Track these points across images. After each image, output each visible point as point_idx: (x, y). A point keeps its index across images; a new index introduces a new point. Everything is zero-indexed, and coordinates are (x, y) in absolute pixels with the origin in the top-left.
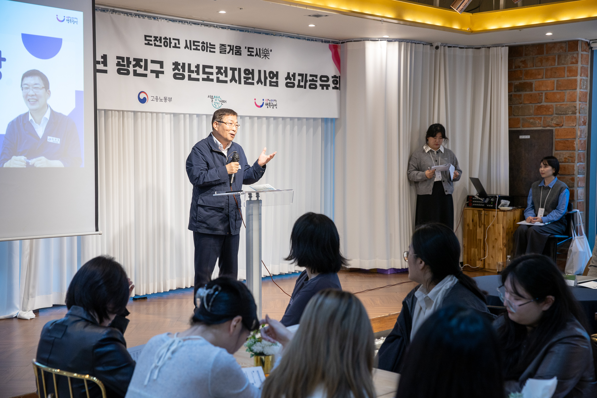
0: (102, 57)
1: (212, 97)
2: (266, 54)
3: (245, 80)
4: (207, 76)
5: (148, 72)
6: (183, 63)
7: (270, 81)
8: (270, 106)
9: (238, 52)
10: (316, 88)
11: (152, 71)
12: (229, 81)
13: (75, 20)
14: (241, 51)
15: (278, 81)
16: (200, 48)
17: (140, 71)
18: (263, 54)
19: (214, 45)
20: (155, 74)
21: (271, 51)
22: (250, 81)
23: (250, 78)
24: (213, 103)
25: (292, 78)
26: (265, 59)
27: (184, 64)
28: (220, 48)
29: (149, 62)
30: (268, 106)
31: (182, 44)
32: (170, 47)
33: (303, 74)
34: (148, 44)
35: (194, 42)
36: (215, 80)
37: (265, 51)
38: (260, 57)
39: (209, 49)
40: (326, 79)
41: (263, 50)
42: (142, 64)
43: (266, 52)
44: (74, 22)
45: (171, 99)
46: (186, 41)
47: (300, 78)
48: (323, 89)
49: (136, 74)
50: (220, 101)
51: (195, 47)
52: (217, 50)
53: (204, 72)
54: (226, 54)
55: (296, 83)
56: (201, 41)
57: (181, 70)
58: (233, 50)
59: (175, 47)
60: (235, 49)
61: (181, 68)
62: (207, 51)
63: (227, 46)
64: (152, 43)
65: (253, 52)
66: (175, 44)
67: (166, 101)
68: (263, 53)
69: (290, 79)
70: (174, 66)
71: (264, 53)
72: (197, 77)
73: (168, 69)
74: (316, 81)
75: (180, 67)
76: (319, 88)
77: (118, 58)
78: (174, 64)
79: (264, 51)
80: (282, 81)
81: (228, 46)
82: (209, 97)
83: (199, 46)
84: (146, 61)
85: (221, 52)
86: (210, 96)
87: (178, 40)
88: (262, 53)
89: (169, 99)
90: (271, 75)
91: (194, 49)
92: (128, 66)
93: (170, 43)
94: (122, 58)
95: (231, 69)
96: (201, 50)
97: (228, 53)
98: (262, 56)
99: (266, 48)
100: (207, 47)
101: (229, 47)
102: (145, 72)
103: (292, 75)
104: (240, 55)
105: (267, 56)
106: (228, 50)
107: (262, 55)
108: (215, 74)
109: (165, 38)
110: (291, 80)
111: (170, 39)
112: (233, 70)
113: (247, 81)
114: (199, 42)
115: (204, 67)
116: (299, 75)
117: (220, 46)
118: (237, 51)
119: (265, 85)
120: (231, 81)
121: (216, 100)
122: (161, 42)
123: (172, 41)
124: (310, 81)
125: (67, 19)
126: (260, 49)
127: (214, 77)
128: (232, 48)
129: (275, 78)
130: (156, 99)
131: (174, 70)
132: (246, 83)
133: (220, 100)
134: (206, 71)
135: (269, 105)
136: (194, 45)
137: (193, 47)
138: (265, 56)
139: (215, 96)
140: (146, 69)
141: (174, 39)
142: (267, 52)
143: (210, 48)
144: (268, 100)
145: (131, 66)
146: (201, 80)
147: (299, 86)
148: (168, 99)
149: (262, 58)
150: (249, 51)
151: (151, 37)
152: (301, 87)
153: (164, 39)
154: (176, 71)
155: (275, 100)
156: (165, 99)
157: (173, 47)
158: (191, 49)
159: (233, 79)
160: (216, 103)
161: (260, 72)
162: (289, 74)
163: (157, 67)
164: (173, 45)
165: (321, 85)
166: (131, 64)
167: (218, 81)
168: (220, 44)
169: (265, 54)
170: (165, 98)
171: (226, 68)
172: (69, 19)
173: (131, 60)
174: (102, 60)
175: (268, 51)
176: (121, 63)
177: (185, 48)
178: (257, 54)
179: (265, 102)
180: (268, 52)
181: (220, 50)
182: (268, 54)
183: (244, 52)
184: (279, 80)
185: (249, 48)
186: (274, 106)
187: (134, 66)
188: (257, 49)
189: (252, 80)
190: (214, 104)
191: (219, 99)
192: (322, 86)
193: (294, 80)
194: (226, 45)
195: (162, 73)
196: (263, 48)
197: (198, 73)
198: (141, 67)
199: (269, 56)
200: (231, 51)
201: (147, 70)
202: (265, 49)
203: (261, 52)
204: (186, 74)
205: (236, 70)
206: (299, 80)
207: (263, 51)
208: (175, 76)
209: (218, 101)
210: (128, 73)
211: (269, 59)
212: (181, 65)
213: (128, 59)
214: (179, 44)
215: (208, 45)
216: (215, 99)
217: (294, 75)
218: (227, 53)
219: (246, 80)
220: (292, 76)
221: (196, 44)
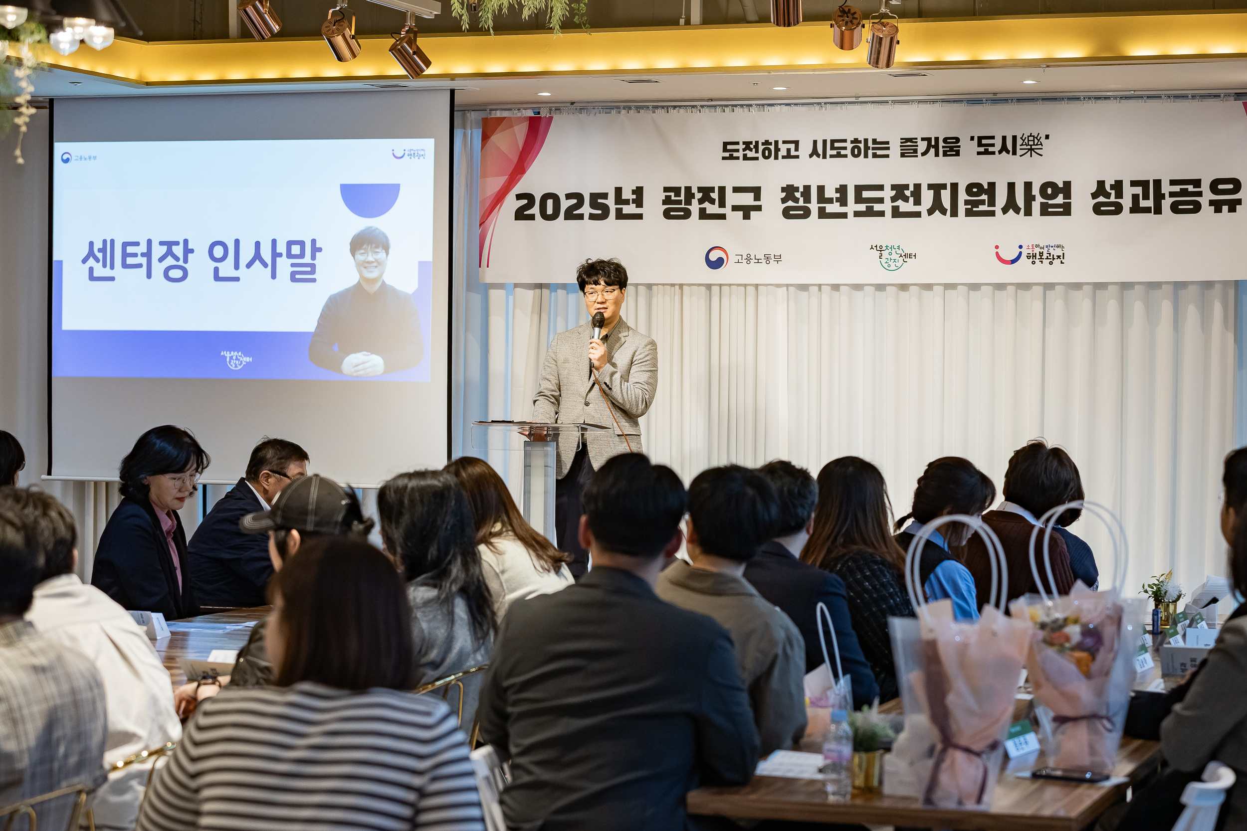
0: (634, 192)
1: (881, 250)
2: (1034, 145)
3: (970, 207)
4: (866, 206)
5: (727, 210)
6: (804, 186)
7: (1041, 203)
8: (1041, 258)
9: (951, 149)
10: (1197, 208)
11: (735, 208)
12: (924, 213)
13: (421, 153)
14: (959, 147)
15: (1071, 202)
16: (848, 152)
17: (712, 209)
18: (1025, 147)
19: (888, 143)
20: (741, 213)
21: (1047, 137)
22: (982, 208)
23: (982, 202)
24: (883, 261)
25: (1113, 192)
26: (1031, 156)
27: (807, 188)
28: (901, 146)
29: (729, 192)
30: (1034, 260)
31: (806, 148)
32: (776, 158)
33: (1148, 181)
34: (731, 158)
35: (833, 142)
36: (888, 213)
37: (1028, 141)
38: (1014, 153)
39: (870, 152)
40: (1231, 186)
41: (1023, 138)
42: (715, 195)
43: (1034, 141)
44: (419, 156)
45: (779, 257)
46: (815, 142)
47: (1139, 190)
48: (1218, 210)
49: (703, 215)
50: (901, 256)
51: (834, 152)
52: (895, 149)
53: (859, 199)
54: (917, 156)
55: (1126, 202)
56: (850, 138)
57: (801, 199)
58: (936, 147)
59: (788, 156)
60: (941, 144)
61: (801, 197)
62: (866, 156)
63: (919, 140)
64: (740, 154)
65: (993, 145)
66: (789, 150)
67: (768, 262)
68: (1026, 144)
69: (1108, 195)
70: (784, 194)
71: (1029, 145)
72: (843, 210)
73: (772, 201)
74: (1200, 194)
75: (798, 195)
76: (1207, 210)
77: (666, 189)
78: (783, 190)
79: (1026, 141)
80: (1082, 200)
81: (923, 139)
82: (872, 248)
83: (845, 148)
84: (722, 190)
85: (903, 155)
86: (876, 247)
87: (796, 143)
88: (1022, 145)
89: (776, 257)
90: (1049, 191)
91: (831, 156)
92: (688, 202)
93: (777, 150)
94: (677, 191)
95: (930, 187)
96: (849, 155)
97: (923, 154)
98: (1019, 152)
99: (1031, 134)
100: (867, 148)
101: (926, 142)
102: (721, 211)
103: (1111, 185)
104: (958, 154)
105: (1035, 150)
106: (922, 146)
107: (1021, 149)
108: (888, 201)
109: (767, 143)
110: (1109, 198)
111: (776, 142)
112: (937, 188)
113: (974, 209)
114: (845, 141)
115: (859, 189)
116: (1134, 183)
117: (901, 143)
118: (952, 147)
119: (1028, 212)
120: (930, 212)
121: (890, 254)
122: (757, 152)
123: (780, 145)
124: (1172, 194)
125: (409, 152)
126: (1014, 138)
127: (887, 207)
128: (933, 143)
129: (1061, 196)
130: (747, 259)
131: (784, 201)
132: (969, 213)
133: (902, 252)
134: (864, 196)
135: (1038, 256)
136: (833, 148)
137: (829, 152)
138: (1031, 150)
139: (887, 247)
140: (722, 204)
141: (784, 142)
142: (1036, 141)
143: (873, 149)
144: (1037, 246)
145: (695, 202)
146: (851, 215)
147: (1136, 209)
148: (772, 257)
149: (1021, 156)
150: (980, 145)
151: (737, 143)
152: (1147, 210)
153: (763, 144)
154: (790, 203)
155: (1058, 246)
156: (767, 258)
157: (783, 157)
158: (824, 157)
159: (937, 206)
160: (891, 259)
161: (1011, 186)
162: (1101, 184)
163: (747, 199)
164: (783, 152)
165: (1212, 203)
166: (694, 198)
167: (896, 213)
168: (901, 139)
169: (1029, 147)
170: (766, 256)
171: (918, 187)
172: (412, 152)
173: (694, 190)
174: (634, 197)
175: (1038, 138)
176: (673, 198)
177: (811, 156)
178: (1004, 149)
179: (1025, 252)
180: (1038, 140)
181: (901, 150)
182: (1037, 145)
183: (968, 148)
184: (1074, 201)
185: (980, 139)
186: (1054, 259)
187: (701, 201)
188: (1004, 138)
189: (988, 206)
190: (886, 263)
191: (900, 252)
192: (1217, 206)
193: (1119, 195)
194: (916, 139)
195: (758, 208)
196: (1024, 134)
197: (843, 201)
198: (712, 202)
199: (1042, 149)
200: (932, 150)
201: (724, 207)
202: (1031, 136)
203: (1019, 142)
204: (814, 206)
205: (946, 189)
206: (1135, 198)
207: (1024, 141)
208: (787, 213)
209: (894, 256)
210: (687, 214)
211: (1041, 155)
212: (801, 189)
213: (688, 189)
214: (797, 149)
215: (870, 144)
216: (887, 251)
217: (1118, 186)
218: (919, 154)
219: (972, 207)
220: (1112, 187)
221: (836, 145)
